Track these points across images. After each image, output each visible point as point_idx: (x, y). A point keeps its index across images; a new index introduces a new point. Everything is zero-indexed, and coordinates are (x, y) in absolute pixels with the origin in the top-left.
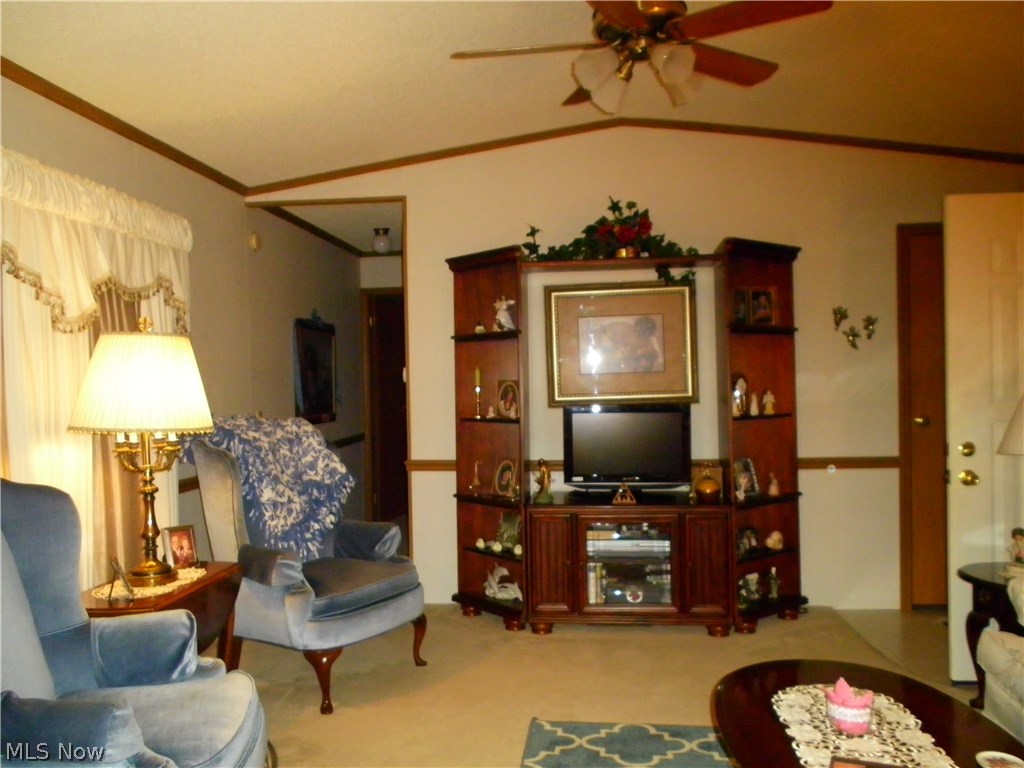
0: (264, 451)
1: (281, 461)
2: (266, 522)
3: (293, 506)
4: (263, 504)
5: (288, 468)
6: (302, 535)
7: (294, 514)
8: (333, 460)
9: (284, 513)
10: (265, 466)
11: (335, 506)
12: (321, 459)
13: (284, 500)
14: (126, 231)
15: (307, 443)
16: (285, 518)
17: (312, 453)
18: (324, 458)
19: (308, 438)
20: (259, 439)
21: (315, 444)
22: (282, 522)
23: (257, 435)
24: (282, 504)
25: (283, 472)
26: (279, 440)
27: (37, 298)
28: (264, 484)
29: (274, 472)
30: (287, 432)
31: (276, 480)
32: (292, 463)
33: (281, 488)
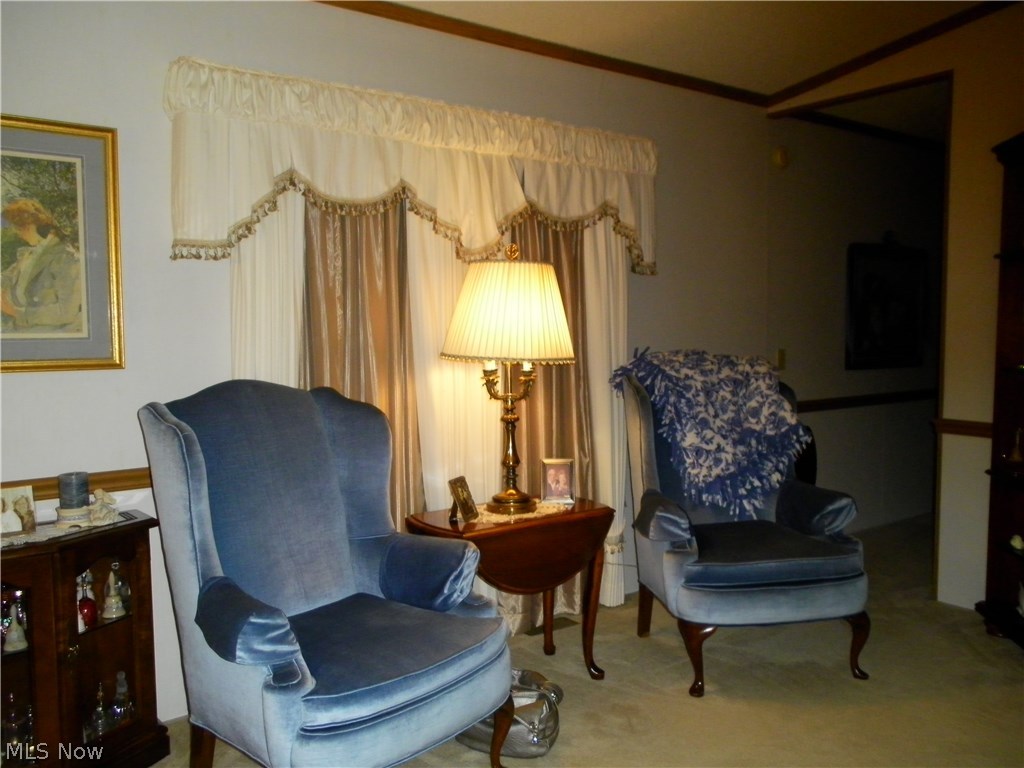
0: (693, 391)
1: (717, 404)
2: (686, 469)
3: (723, 456)
4: (685, 449)
5: (725, 411)
6: (735, 491)
7: (723, 465)
8: (783, 408)
9: (710, 462)
10: (691, 407)
11: (783, 463)
12: (767, 405)
13: (712, 447)
14: (556, 160)
15: (754, 386)
16: (710, 468)
17: (759, 398)
18: (770, 405)
19: (757, 380)
20: (692, 378)
21: (763, 387)
22: (704, 471)
23: (690, 373)
24: (708, 452)
25: (716, 416)
26: (721, 380)
27: (436, 232)
28: (688, 428)
29: (701, 416)
30: (737, 372)
31: (704, 424)
32: (732, 407)
33: (709, 434)
